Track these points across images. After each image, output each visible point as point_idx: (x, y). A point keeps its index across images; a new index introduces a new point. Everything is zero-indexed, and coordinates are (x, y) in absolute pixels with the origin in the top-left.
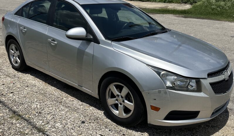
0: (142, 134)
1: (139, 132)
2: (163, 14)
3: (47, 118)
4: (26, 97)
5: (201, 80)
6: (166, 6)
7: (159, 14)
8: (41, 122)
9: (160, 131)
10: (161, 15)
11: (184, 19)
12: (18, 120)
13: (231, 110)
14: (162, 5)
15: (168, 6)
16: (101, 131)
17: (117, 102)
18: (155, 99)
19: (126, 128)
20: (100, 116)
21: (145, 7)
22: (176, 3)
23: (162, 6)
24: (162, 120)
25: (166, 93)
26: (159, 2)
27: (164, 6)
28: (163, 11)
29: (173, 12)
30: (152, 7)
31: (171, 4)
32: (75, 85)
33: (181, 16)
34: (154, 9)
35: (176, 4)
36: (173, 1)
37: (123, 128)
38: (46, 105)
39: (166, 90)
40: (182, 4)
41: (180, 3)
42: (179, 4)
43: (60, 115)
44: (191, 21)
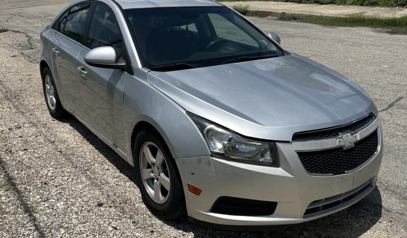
0: (184, 235)
1: (180, 231)
2: (351, 26)
3: (50, 192)
4: (42, 158)
5: (278, 144)
6: (362, 11)
7: (344, 26)
8: (39, 197)
9: (219, 232)
10: (348, 28)
11: (387, 36)
12: (7, 191)
13: (388, 211)
14: (355, 10)
15: (366, 13)
16: (119, 221)
17: (152, 174)
18: (193, 174)
19: (163, 221)
20: (133, 198)
21: (320, 13)
22: (383, 6)
23: (354, 12)
24: (208, 212)
25: (209, 163)
26: (350, 4)
27: (357, 12)
28: (352, 21)
29: (372, 24)
30: (332, 14)
31: (373, 8)
32: (109, 143)
33: (386, 30)
34: (337, 17)
35: (382, 8)
36: (378, 3)
37: (159, 221)
38: (62, 172)
39: (209, 158)
40: (395, 7)
41: (392, 6)
42: (388, 9)
43: (73, 191)
44: (400, 39)
